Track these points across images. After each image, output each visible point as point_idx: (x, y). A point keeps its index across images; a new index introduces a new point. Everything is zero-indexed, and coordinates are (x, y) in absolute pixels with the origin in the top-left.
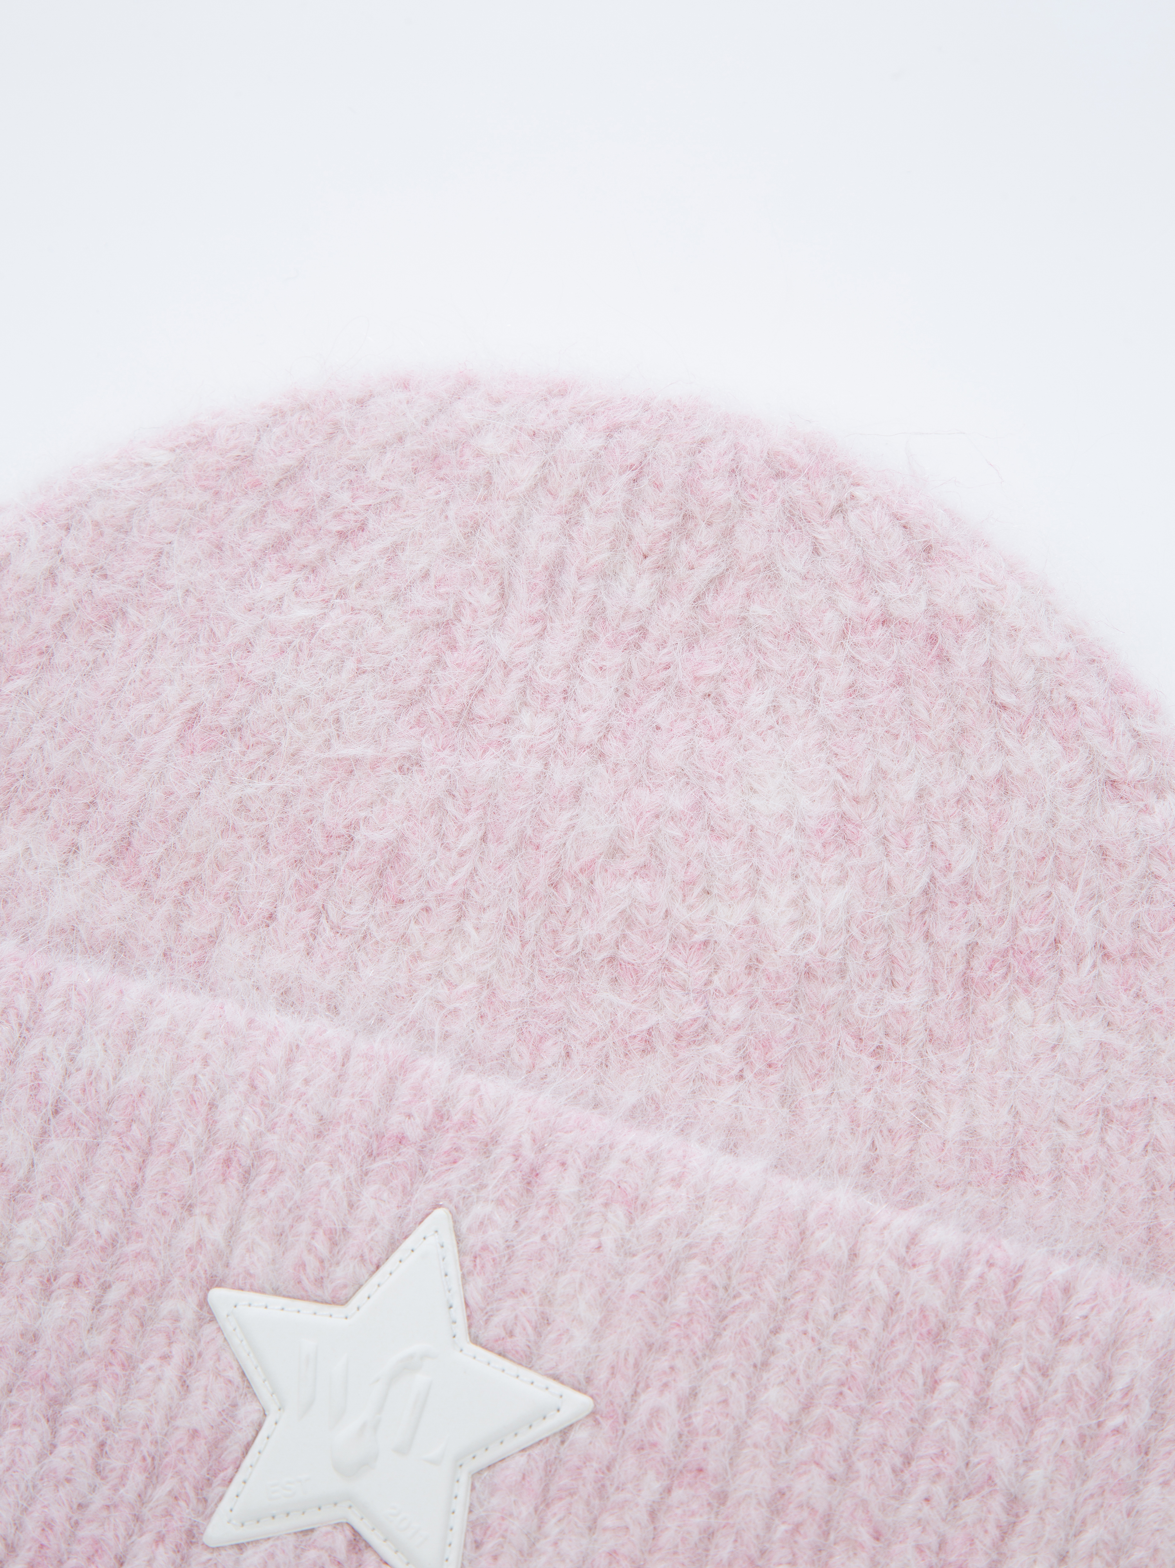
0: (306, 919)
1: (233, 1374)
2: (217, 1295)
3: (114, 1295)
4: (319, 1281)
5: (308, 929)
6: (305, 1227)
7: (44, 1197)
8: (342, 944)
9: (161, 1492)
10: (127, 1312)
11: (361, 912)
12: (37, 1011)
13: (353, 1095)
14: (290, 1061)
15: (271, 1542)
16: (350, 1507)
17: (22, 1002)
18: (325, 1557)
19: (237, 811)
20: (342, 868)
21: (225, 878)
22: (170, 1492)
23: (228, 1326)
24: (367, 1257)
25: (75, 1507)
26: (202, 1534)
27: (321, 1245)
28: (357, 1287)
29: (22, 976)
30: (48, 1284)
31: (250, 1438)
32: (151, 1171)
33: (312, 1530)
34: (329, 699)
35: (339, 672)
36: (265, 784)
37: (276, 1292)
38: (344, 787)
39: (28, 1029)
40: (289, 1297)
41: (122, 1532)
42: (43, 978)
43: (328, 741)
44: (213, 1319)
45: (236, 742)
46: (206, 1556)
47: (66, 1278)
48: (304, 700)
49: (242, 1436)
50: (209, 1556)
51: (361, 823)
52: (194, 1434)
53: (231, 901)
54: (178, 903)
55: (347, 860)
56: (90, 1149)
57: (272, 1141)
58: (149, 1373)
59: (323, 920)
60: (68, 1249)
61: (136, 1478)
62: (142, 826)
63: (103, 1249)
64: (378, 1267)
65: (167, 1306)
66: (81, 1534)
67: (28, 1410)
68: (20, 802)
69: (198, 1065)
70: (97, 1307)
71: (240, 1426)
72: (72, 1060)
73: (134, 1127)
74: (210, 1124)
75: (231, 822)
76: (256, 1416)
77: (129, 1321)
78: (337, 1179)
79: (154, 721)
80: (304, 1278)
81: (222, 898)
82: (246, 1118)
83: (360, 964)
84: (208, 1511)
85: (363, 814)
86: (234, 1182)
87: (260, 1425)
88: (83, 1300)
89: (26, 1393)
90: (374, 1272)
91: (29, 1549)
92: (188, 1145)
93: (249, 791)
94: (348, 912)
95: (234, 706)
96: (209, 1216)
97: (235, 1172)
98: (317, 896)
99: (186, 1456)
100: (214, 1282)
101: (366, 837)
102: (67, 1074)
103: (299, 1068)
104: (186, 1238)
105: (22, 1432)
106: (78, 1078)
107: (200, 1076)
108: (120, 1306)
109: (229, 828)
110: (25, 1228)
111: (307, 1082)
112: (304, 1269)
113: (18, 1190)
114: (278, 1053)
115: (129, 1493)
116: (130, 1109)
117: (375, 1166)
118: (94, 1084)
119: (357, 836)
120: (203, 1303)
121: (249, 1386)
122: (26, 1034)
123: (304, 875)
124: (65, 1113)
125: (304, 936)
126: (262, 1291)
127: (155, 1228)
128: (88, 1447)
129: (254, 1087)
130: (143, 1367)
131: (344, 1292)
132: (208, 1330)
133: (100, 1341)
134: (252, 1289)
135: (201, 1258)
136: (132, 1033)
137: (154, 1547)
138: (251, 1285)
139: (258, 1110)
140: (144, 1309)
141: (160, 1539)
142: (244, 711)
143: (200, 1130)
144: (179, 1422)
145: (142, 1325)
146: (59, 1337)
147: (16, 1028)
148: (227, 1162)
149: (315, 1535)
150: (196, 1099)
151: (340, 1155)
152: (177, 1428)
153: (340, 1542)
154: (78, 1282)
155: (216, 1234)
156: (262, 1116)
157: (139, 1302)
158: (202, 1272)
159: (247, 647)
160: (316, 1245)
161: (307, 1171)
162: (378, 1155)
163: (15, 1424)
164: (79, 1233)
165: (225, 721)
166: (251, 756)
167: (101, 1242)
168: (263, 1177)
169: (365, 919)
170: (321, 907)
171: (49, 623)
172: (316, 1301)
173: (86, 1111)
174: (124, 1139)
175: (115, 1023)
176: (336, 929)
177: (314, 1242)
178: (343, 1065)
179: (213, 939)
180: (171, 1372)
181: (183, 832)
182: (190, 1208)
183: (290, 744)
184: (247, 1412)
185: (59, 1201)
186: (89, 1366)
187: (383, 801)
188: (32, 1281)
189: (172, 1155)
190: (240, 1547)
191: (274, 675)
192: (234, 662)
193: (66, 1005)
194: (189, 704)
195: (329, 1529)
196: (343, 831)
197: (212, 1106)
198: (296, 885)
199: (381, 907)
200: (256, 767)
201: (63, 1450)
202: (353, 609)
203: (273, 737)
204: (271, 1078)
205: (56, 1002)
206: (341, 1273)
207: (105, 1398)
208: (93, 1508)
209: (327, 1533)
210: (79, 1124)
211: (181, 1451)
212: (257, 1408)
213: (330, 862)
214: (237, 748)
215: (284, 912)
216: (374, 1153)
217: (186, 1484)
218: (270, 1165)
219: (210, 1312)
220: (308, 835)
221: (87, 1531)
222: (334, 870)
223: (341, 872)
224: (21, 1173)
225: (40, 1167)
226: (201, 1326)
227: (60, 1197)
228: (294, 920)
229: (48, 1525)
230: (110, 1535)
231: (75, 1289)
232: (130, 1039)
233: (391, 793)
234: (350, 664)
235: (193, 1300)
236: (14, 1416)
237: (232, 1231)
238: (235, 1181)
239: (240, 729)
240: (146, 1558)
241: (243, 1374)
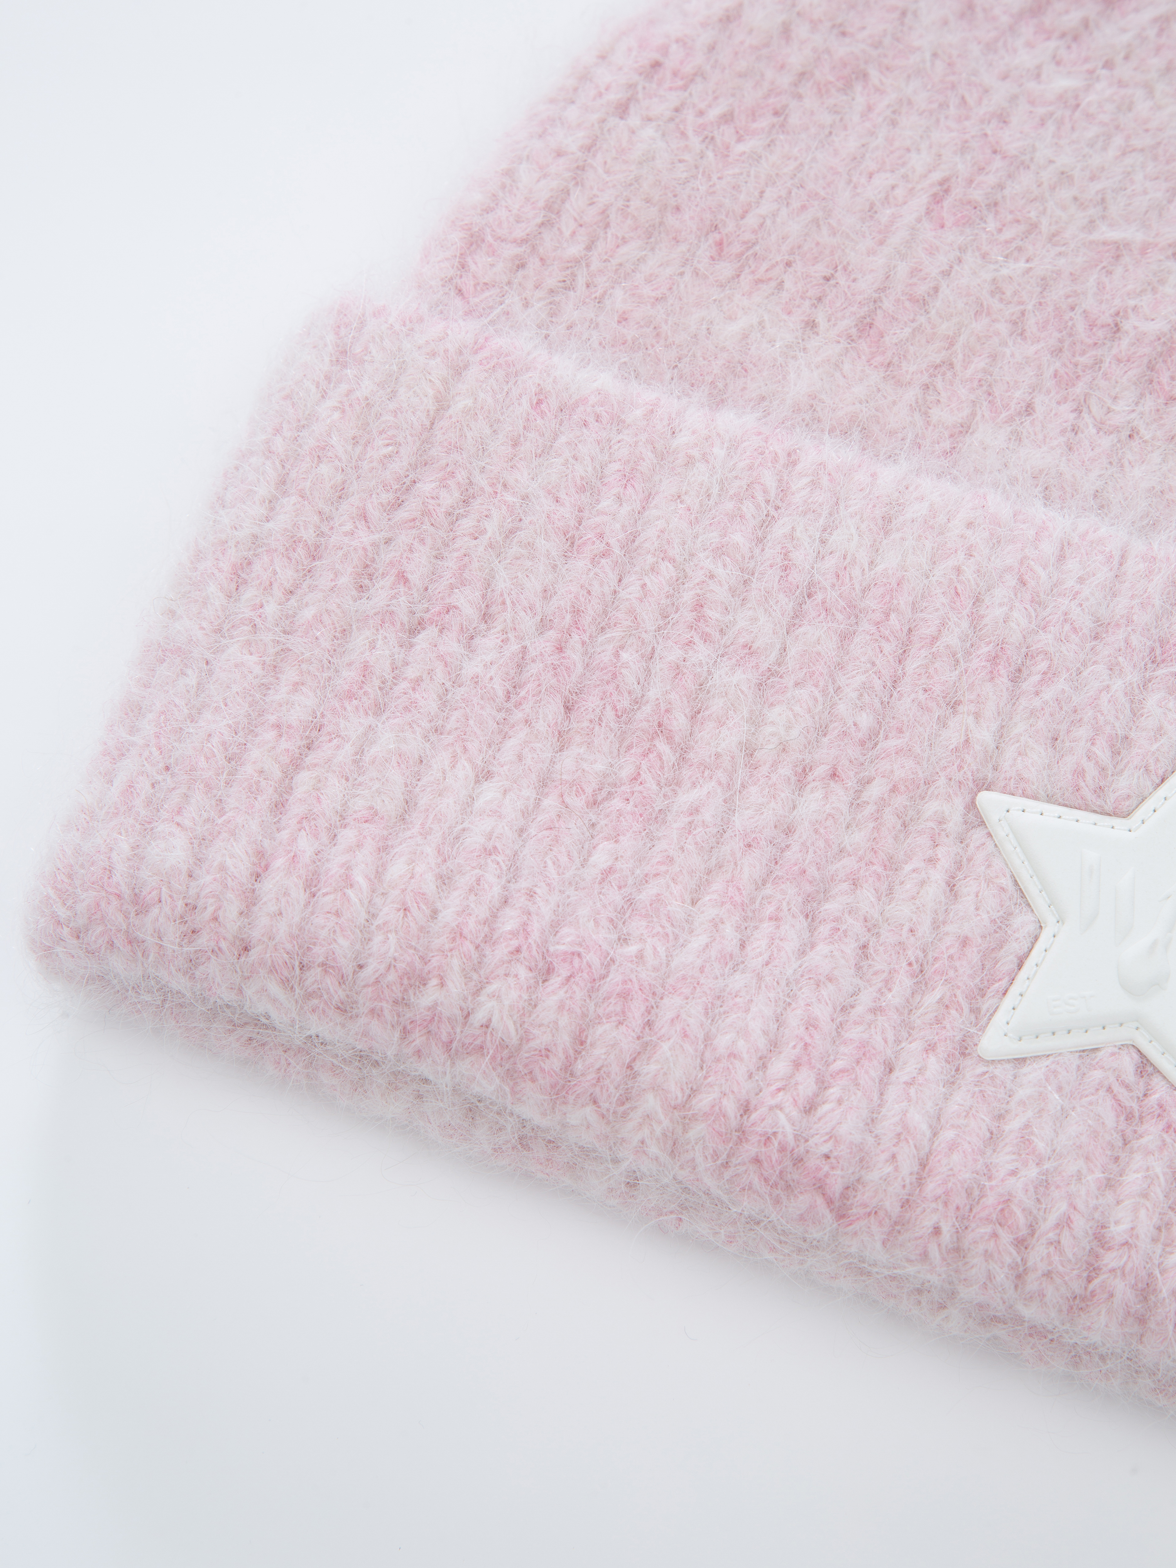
0: (1066, 412)
1: (1007, 882)
2: (985, 798)
3: (876, 790)
4: (1099, 791)
5: (1070, 424)
6: (1083, 732)
7: (797, 684)
8: (1106, 442)
9: (931, 999)
10: (887, 810)
11: (1129, 408)
12: (784, 491)
13: (1133, 597)
14: (1061, 558)
15: (1051, 1059)
16: (1137, 1028)
17: (769, 479)
18: (1112, 1079)
19: (992, 293)
20: (1108, 360)
21: (979, 363)
22: (941, 999)
23: (1001, 832)
24: (1152, 768)
25: (839, 1008)
26: (976, 1045)
27: (1102, 753)
28: (1140, 799)
29: (767, 452)
30: (803, 774)
31: (1026, 950)
32: (912, 665)
33: (1097, 1049)
34: (1092, 178)
35: (1104, 149)
36: (1022, 265)
37: (1050, 799)
38: (1109, 273)
39: (777, 508)
40: (1065, 805)
41: (891, 1037)
42: (789, 455)
43: (1091, 225)
44: (983, 823)
45: (990, 218)
46: (981, 1069)
47: (821, 770)
48: (1065, 177)
49: (1015, 947)
50: (985, 1069)
51: (1130, 311)
52: (965, 942)
53: (985, 388)
54: (926, 387)
55: (1114, 351)
56: (845, 637)
57: (1045, 640)
58: (914, 875)
59: (1085, 415)
60: (825, 740)
61: (904, 982)
62: (887, 304)
63: (862, 743)
64: (1163, 781)
65: (931, 807)
66: (847, 1035)
67: (785, 904)
68: (753, 272)
69: (961, 556)
70: (856, 804)
71: (1016, 935)
72: (823, 542)
73: (893, 616)
74: (975, 620)
75: (985, 303)
76: (1032, 928)
77: (890, 819)
78: (1118, 685)
79: (899, 192)
80: (1082, 784)
81: (976, 383)
82: (1015, 614)
83: (1126, 464)
84: (983, 1022)
85: (1132, 303)
86: (1003, 681)
87: (1036, 938)
88: (840, 796)
89: (783, 886)
90: (1158, 785)
91: (794, 1047)
92: (952, 639)
93: (1005, 272)
94: (1114, 407)
95: (991, 179)
96: (977, 716)
97: (1003, 671)
98: (1080, 388)
99: (957, 964)
100: (984, 785)
101: (1135, 328)
102: (820, 557)
103: (1072, 565)
104: (952, 736)
105: (778, 927)
106: (830, 563)
107: (964, 567)
108: (882, 803)
109: (981, 310)
110: (777, 715)
111: (1081, 580)
112: (1084, 777)
113: (771, 673)
114: (1048, 548)
115: (894, 998)
116: (888, 598)
117: (1160, 672)
118: (848, 569)
119: (1126, 326)
120: (972, 806)
121: (1023, 896)
122: (773, 512)
123: (1064, 365)
124: (819, 597)
125: (1063, 432)
126: (1035, 798)
127: (916, 724)
128: (850, 948)
129: (1023, 583)
130: (908, 868)
131: (1127, 803)
132: (977, 835)
133: (858, 838)
134: (1024, 795)
135: (969, 759)
136: (887, 519)
137: (925, 1056)
138: (1024, 790)
139: (1028, 606)
140: (905, 807)
141: (931, 1048)
142: (1001, 187)
143: (965, 624)
144: (949, 928)
145: (904, 825)
146: (816, 831)
147: (763, 505)
148: (994, 660)
149: (1100, 1054)
150: (960, 591)
151: (1120, 659)
152: (947, 934)
153: (1128, 1063)
154: (834, 775)
155: (984, 735)
156: (1033, 614)
157: (900, 800)
158: (970, 774)
159: (1003, 119)
160: (1097, 752)
161: (1085, 674)
162: (1163, 661)
163: (771, 919)
164: (836, 724)
165: (977, 195)
166: (1007, 234)
167: (860, 735)
168: (1036, 678)
169: (1133, 415)
170: (1082, 401)
171: (785, 80)
172: (1095, 811)
173: (841, 596)
174: (882, 629)
175: (870, 506)
176: (1100, 427)
177: (1094, 749)
178: (1121, 565)
179: (965, 428)
180: (938, 876)
181: (933, 312)
182: (954, 706)
183: (1050, 224)
184: (1022, 922)
185: (813, 689)
186: (848, 863)
187: (1154, 290)
188: (785, 770)
189: (934, 650)
190: (1021, 1061)
191: (1034, 149)
192: (989, 132)
193: (814, 484)
194: (937, 176)
195: (1116, 1050)
196: (1110, 321)
197: (977, 600)
198: (1055, 376)
199: (1149, 404)
200: (1014, 245)
201: (822, 948)
202: (1120, 81)
203: (1033, 214)
204: (1043, 574)
205: (805, 480)
206: (1124, 784)
207: (866, 897)
208: (859, 1009)
209: (1113, 1054)
210: (834, 610)
211: (951, 957)
212: (1033, 919)
213: (1094, 353)
214: (991, 226)
215: (1041, 403)
216: (1159, 659)
217: (958, 992)
218: (1043, 666)
219: (978, 815)
220: (1070, 324)
221: (854, 1033)
222: (1098, 362)
223: (1107, 364)
224: (773, 656)
225: (793, 652)
226: (968, 830)
227: (816, 686)
228: (1054, 412)
229: (811, 1024)
230: (879, 1038)
231: (832, 784)
232: (886, 523)
233: (1162, 282)
234: (1118, 140)
235: (960, 801)
236: (770, 910)
237: (1001, 734)
238: (1005, 680)
239: (996, 204)
240: (919, 1066)
241: (1016, 883)
